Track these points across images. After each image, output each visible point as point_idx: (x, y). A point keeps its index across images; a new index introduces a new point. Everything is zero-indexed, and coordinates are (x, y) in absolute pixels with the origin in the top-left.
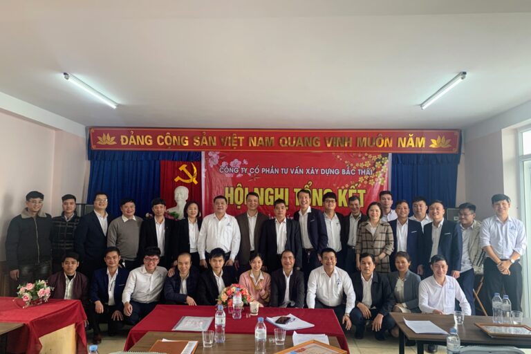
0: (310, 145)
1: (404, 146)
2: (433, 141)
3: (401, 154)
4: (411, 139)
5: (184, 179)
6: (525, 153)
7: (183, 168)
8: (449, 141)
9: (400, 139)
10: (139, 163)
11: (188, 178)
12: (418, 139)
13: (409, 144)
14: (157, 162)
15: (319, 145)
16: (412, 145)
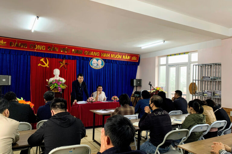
0: (96, 55)
1: (124, 58)
2: (132, 58)
3: (123, 61)
4: (127, 56)
5: (42, 65)
6: (161, 64)
7: (42, 60)
8: (136, 58)
9: (124, 56)
10: (19, 56)
11: (45, 65)
12: (128, 57)
13: (126, 58)
14: (29, 56)
15: (99, 56)
16: (127, 58)
